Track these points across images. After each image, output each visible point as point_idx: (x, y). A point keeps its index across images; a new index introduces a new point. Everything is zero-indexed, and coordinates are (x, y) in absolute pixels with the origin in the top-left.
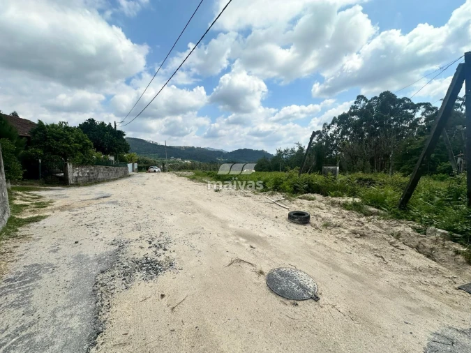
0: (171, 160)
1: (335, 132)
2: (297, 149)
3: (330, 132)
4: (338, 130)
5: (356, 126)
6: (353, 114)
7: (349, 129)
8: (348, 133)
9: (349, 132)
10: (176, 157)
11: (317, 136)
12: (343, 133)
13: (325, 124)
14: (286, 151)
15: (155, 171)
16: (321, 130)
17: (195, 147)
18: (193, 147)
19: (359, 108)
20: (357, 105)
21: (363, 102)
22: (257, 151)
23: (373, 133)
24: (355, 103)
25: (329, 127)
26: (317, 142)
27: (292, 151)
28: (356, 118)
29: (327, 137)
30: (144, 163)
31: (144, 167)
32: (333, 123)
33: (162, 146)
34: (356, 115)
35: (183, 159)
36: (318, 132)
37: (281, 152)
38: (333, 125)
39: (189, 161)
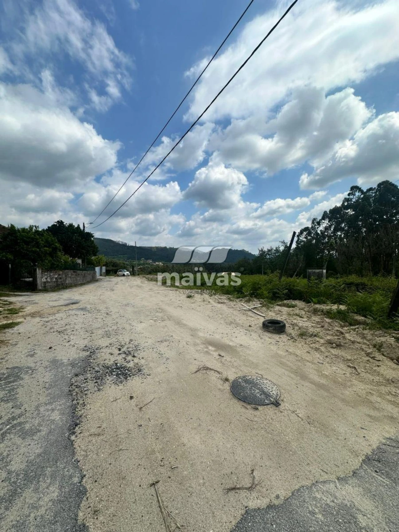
0: (142, 262)
1: (326, 228)
2: (282, 248)
3: (321, 228)
4: (330, 226)
5: (351, 221)
6: (347, 208)
7: (343, 225)
8: (342, 230)
9: (343, 228)
10: (147, 259)
11: (305, 233)
12: (336, 230)
13: (314, 219)
14: (269, 251)
15: (124, 275)
16: (310, 226)
17: (168, 247)
18: (165, 247)
19: (354, 200)
20: (352, 197)
21: (357, 194)
22: (237, 250)
23: (371, 229)
24: (349, 195)
25: (319, 223)
26: (305, 239)
27: (277, 250)
28: (350, 212)
29: (317, 234)
30: (113, 266)
31: (112, 270)
32: (323, 218)
33: (132, 247)
34: (350, 208)
35: (154, 261)
36: (306, 229)
37: (264, 252)
38: (323, 221)
39: (161, 263)
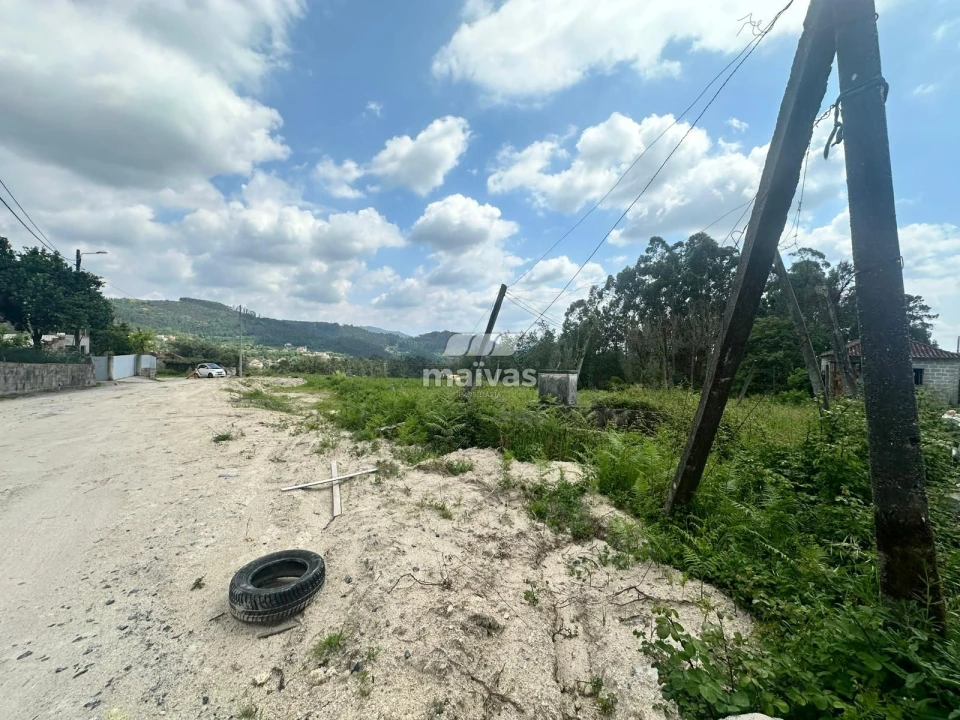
0: (286, 351)
1: (614, 304)
2: (540, 335)
3: (604, 304)
4: (618, 301)
5: (651, 295)
6: (644, 272)
7: (638, 300)
8: (636, 307)
9: (638, 306)
10: (299, 345)
11: (578, 310)
12: (627, 308)
13: (594, 288)
15: (210, 376)
16: (586, 298)
18: (336, 325)
19: (654, 260)
20: (651, 254)
21: (660, 250)
23: (679, 310)
24: (647, 251)
25: (600, 295)
26: (578, 322)
27: (532, 338)
28: (650, 280)
29: (598, 313)
32: (608, 287)
34: (649, 273)
35: (314, 349)
36: (580, 303)
38: (607, 292)
39: (325, 354)
